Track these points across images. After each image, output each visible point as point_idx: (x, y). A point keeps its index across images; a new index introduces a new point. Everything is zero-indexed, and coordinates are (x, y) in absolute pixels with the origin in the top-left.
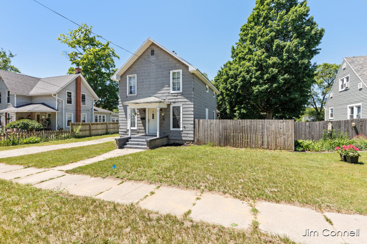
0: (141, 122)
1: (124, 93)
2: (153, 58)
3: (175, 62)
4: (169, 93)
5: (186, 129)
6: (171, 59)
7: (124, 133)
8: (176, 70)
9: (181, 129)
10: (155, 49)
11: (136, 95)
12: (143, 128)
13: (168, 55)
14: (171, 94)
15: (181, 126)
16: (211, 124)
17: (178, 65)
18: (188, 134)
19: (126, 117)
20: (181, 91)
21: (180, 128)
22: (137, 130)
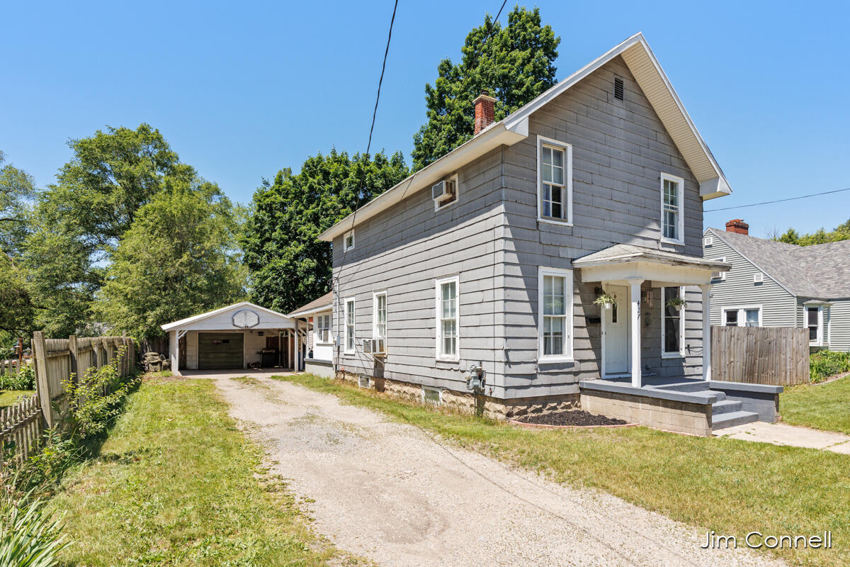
0: (585, 333)
1: (523, 207)
2: (618, 109)
3: (669, 150)
4: (658, 241)
5: (693, 354)
6: (662, 138)
7: (526, 382)
8: (671, 174)
9: (683, 353)
10: (627, 83)
11: (570, 223)
12: (591, 355)
13: (655, 119)
14: (664, 245)
15: (683, 344)
16: (731, 336)
17: (675, 161)
18: (694, 366)
19: (535, 314)
20: (681, 241)
21: (679, 351)
22: (572, 365)
